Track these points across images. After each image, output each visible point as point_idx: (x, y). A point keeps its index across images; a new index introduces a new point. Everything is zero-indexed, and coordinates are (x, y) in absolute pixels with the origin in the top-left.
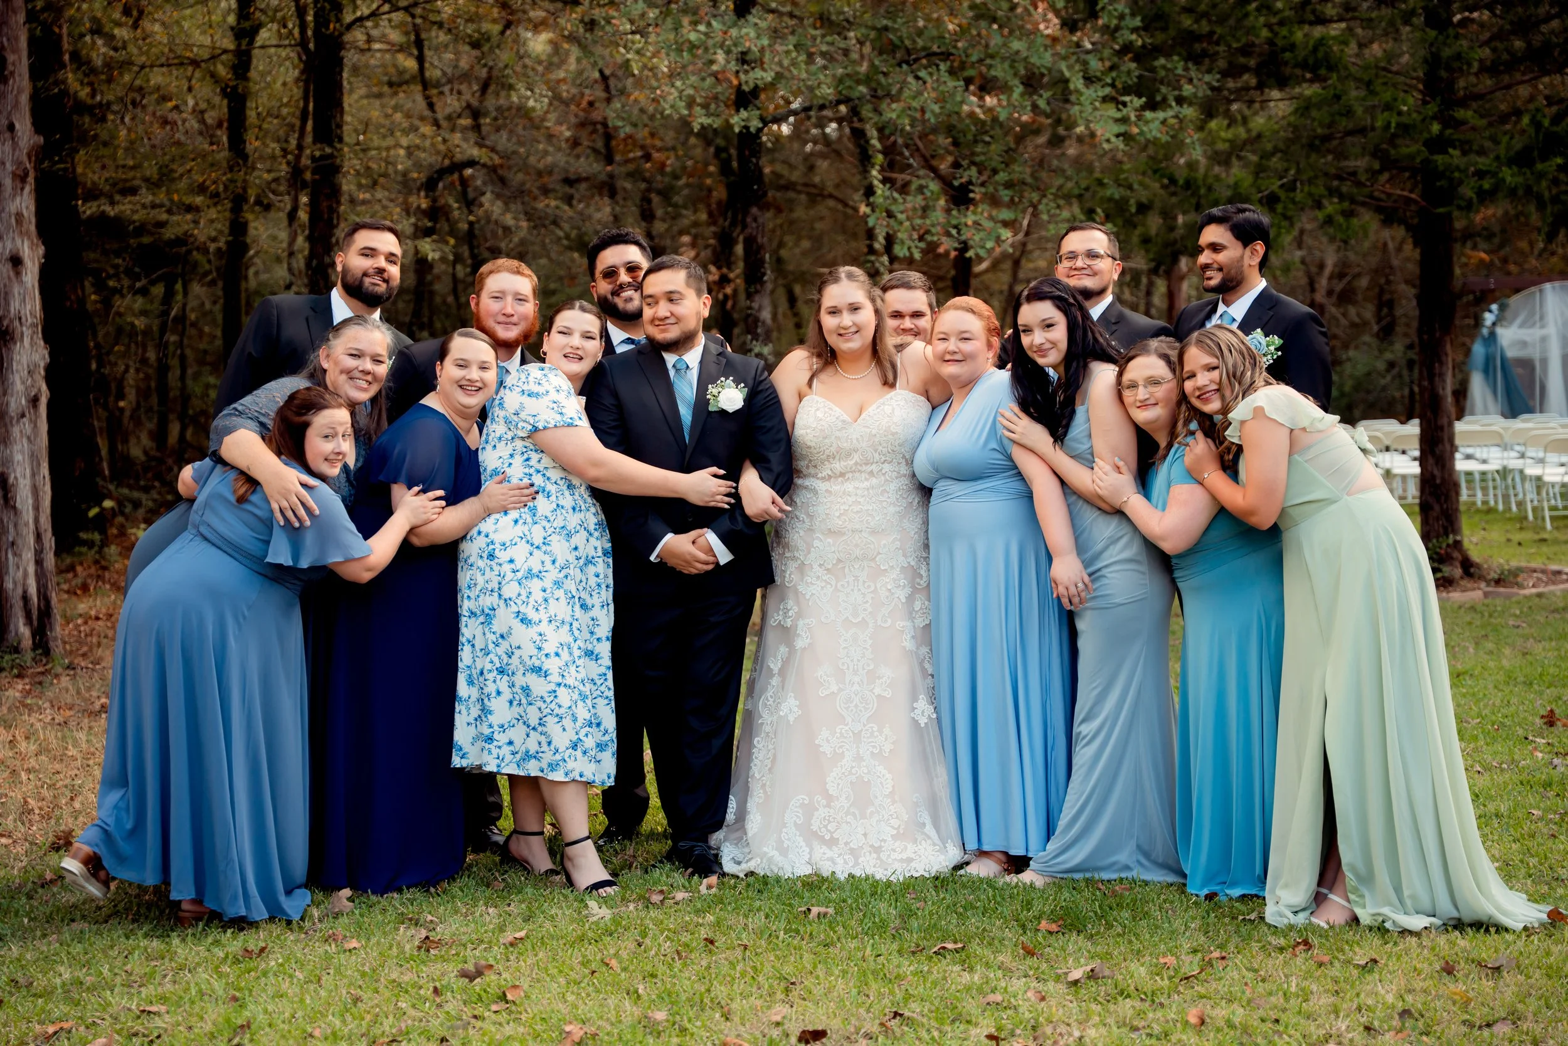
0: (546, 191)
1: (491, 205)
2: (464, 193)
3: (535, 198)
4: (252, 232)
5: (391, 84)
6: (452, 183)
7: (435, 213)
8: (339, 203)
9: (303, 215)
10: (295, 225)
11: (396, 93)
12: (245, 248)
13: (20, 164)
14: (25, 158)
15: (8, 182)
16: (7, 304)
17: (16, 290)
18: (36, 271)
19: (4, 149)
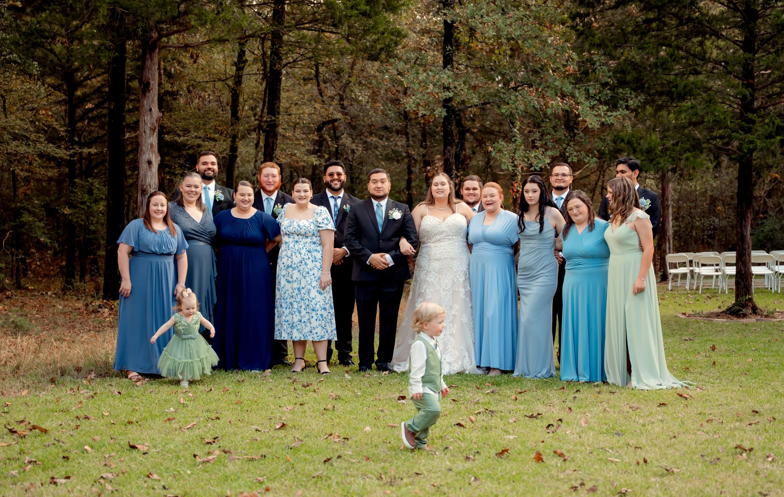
0: (371, 134)
1: (346, 140)
2: (335, 133)
3: (366, 137)
4: (239, 150)
5: (304, 79)
6: (330, 128)
7: (320, 143)
8: (277, 140)
9: (262, 144)
10: (259, 149)
11: (305, 85)
12: (236, 157)
13: (153, 124)
14: (155, 122)
15: (148, 131)
16: (146, 180)
17: (149, 174)
18: (157, 166)
19: (147, 118)
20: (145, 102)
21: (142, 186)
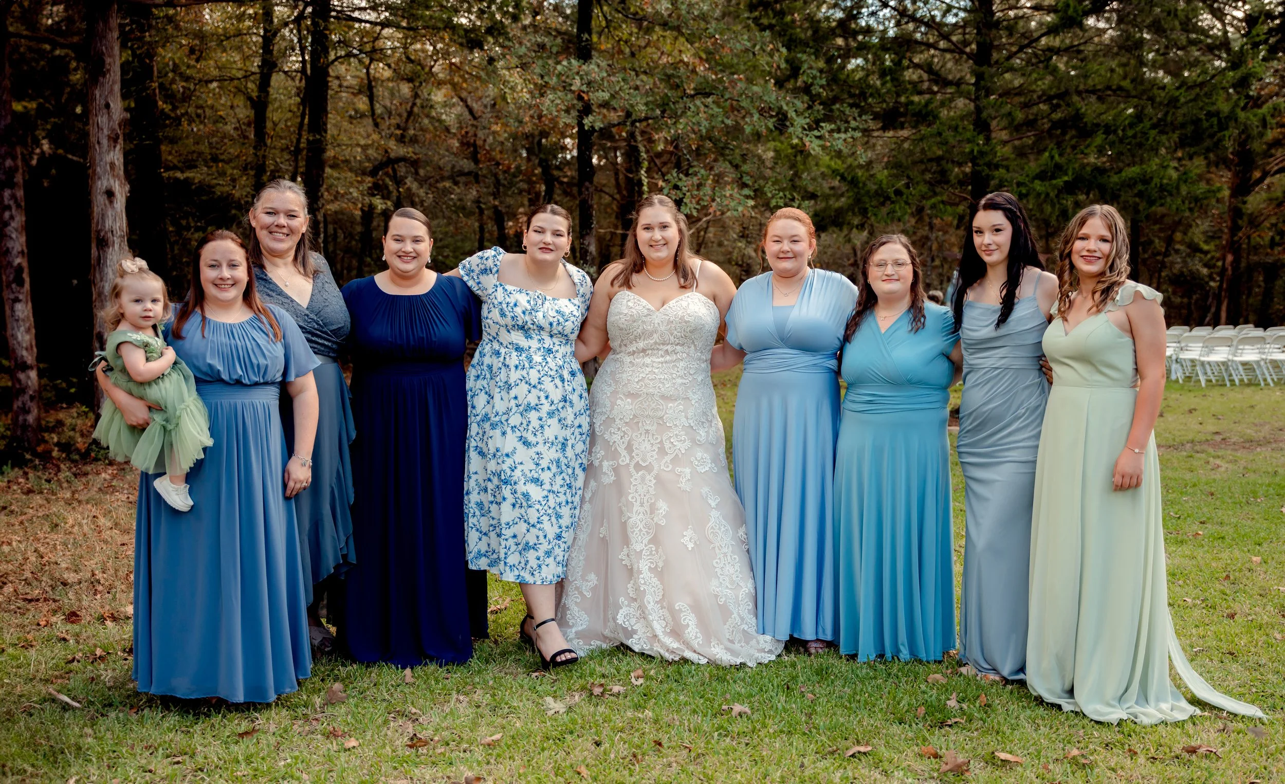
13: (113, 130)
14: (117, 127)
15: (105, 142)
16: (104, 222)
17: (110, 213)
18: (124, 200)
19: (102, 120)
20: (97, 93)
21: (98, 232)
